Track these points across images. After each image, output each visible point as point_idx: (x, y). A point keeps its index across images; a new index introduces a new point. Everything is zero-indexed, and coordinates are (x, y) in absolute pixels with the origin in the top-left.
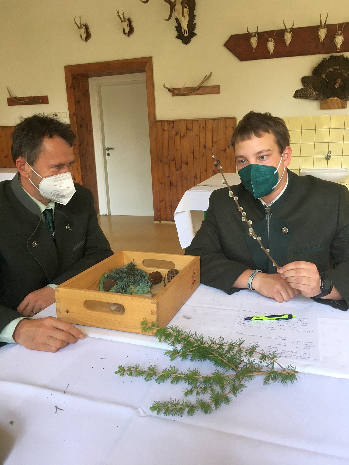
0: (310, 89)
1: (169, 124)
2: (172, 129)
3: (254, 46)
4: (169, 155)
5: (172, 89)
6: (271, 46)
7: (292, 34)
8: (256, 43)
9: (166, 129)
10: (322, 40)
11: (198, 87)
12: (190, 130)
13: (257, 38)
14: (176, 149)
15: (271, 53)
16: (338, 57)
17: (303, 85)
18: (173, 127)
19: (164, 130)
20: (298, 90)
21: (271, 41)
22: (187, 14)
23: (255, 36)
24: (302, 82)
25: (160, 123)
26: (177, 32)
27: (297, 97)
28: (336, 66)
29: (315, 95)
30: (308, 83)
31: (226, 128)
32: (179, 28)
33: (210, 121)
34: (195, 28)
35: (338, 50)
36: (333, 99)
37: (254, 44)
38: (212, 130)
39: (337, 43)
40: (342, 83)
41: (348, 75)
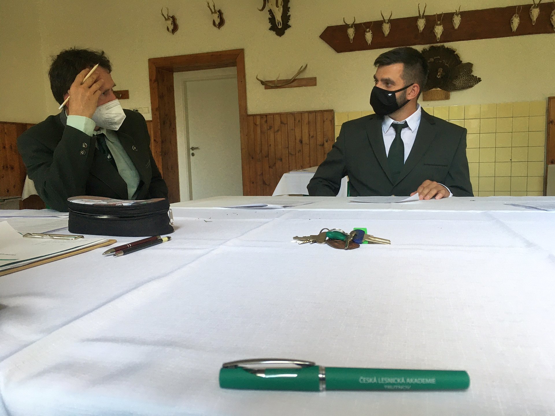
1: (262, 117)
2: (265, 123)
3: (351, 37)
4: (261, 151)
7: (390, 25)
8: (353, 35)
9: (258, 123)
10: (421, 30)
12: (285, 124)
14: (269, 145)
15: (369, 44)
16: (439, 47)
18: (266, 121)
21: (369, 31)
22: (281, 5)
23: (352, 27)
25: (252, 117)
26: (271, 24)
28: (437, 56)
31: (324, 122)
32: (272, 20)
33: (306, 115)
34: (290, 20)
35: (438, 41)
36: (436, 89)
37: (351, 35)
38: (308, 124)
39: (437, 33)
40: (444, 73)
41: (449, 65)
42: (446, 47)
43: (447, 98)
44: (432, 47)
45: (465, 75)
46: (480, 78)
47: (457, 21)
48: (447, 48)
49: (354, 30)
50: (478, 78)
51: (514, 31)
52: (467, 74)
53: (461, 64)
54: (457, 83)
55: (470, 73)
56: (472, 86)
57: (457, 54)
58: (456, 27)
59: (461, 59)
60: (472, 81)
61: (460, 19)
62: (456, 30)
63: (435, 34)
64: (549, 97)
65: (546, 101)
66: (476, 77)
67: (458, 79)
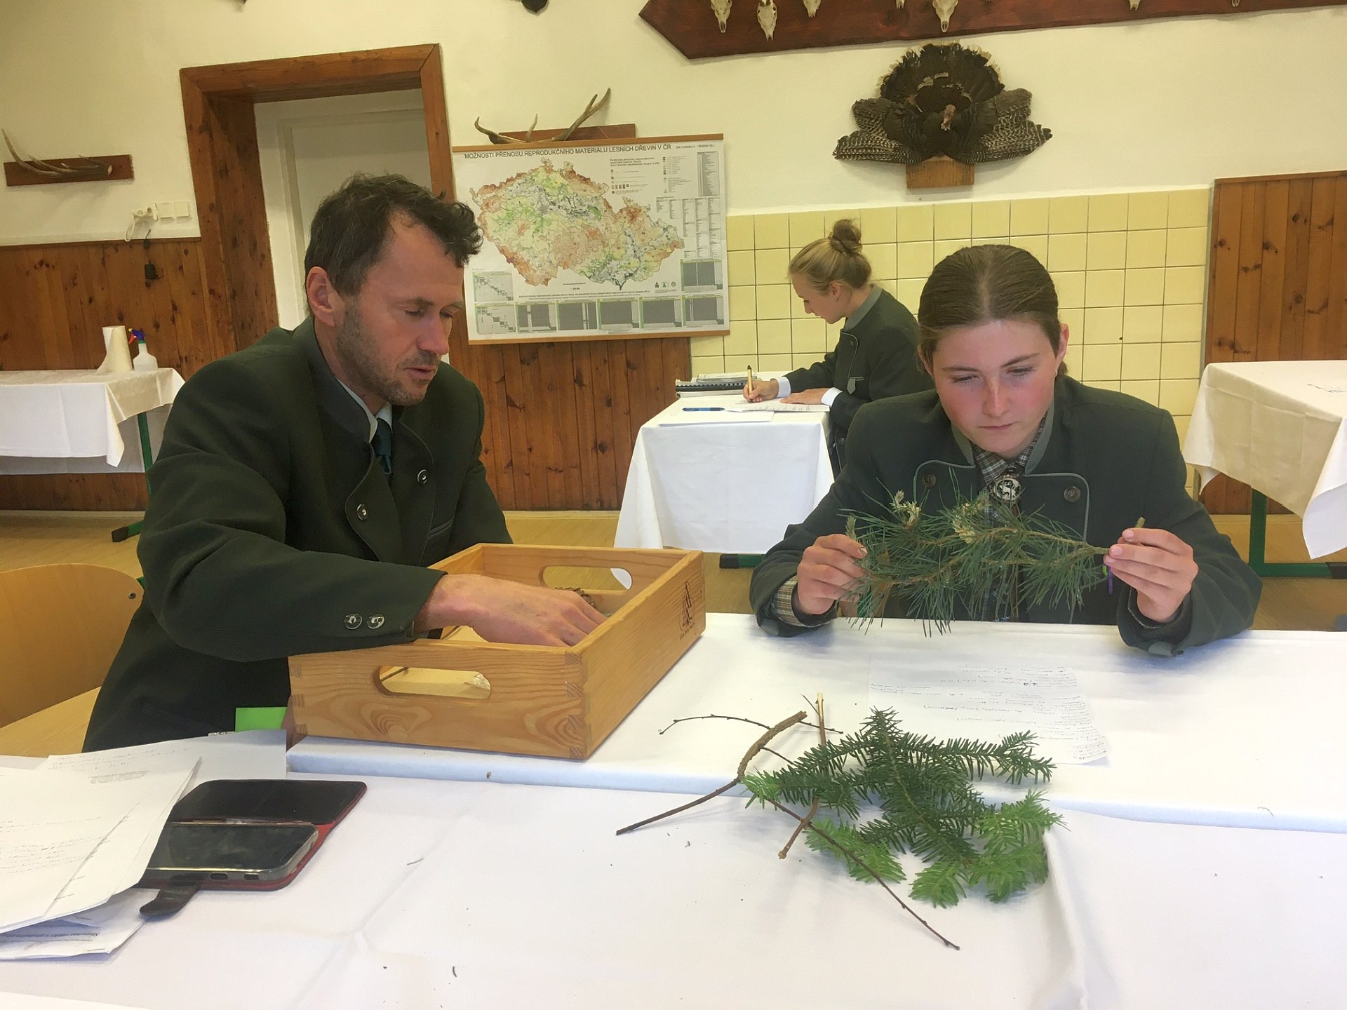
0: (877, 135)
3: (723, 18)
5: (500, 134)
6: (768, 18)
8: (726, 11)
10: (901, 2)
11: (572, 130)
15: (770, 38)
16: (947, 49)
17: (858, 123)
20: (847, 137)
21: (768, 4)
24: (856, 117)
27: (845, 156)
28: (942, 72)
29: (890, 150)
30: (872, 119)
37: (721, 12)
39: (941, 10)
40: (959, 117)
41: (972, 96)
42: (965, 48)
43: (967, 182)
44: (928, 49)
45: (1012, 123)
46: (1049, 130)
48: (968, 50)
50: (1044, 129)
51: (1134, 8)
52: (1016, 121)
53: (1001, 93)
54: (994, 144)
55: (1025, 117)
56: (1027, 151)
57: (990, 67)
59: (1002, 81)
60: (1028, 136)
62: (989, 3)
63: (938, 12)
64: (1216, 181)
65: (1210, 189)
66: (1039, 126)
67: (994, 134)
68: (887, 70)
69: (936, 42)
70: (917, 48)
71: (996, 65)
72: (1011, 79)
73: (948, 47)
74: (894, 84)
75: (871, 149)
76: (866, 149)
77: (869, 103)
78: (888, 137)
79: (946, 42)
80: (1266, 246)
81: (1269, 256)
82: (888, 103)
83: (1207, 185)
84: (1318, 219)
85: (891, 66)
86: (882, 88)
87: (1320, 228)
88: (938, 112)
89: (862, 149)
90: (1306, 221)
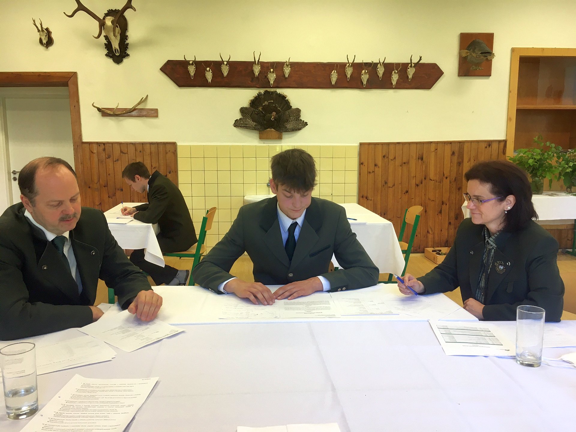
0: (249, 120)
1: (99, 146)
2: (103, 151)
3: (192, 74)
4: (99, 181)
5: (102, 108)
6: (209, 76)
7: (228, 67)
9: (95, 151)
10: (256, 75)
11: (133, 109)
12: (125, 153)
13: (194, 66)
14: (108, 174)
16: (272, 92)
17: (242, 115)
18: (104, 150)
19: (92, 152)
20: (238, 119)
21: (209, 71)
22: (118, 33)
23: (192, 64)
24: (241, 113)
25: (87, 145)
26: (107, 50)
27: (237, 126)
28: (271, 100)
29: (254, 125)
30: (247, 114)
31: (166, 153)
32: (109, 46)
33: (149, 145)
34: (128, 48)
35: (272, 86)
36: (270, 130)
37: (192, 72)
38: (151, 155)
39: (270, 79)
40: (277, 116)
41: (282, 109)
42: (279, 93)
43: (280, 138)
44: (266, 92)
45: (295, 119)
46: (307, 123)
47: (287, 71)
48: (280, 94)
49: (194, 67)
50: (305, 122)
51: (333, 85)
52: (296, 119)
53: (291, 109)
54: (289, 126)
55: (299, 118)
56: (300, 129)
57: (287, 100)
58: (287, 76)
59: (291, 105)
60: (300, 124)
61: (290, 69)
62: (286, 78)
63: (269, 80)
64: (360, 143)
65: (358, 146)
66: (304, 121)
67: (289, 122)
68: (252, 98)
69: (269, 90)
70: (262, 91)
71: (289, 99)
72: (294, 104)
73: (273, 92)
74: (255, 102)
75: (247, 125)
76: (245, 124)
77: (246, 108)
78: (252, 121)
79: (272, 90)
80: (376, 165)
81: (377, 169)
82: (253, 109)
83: (357, 144)
84: (391, 157)
85: (253, 97)
86: (250, 103)
87: (392, 160)
88: (270, 114)
89: (243, 124)
90: (387, 158)
